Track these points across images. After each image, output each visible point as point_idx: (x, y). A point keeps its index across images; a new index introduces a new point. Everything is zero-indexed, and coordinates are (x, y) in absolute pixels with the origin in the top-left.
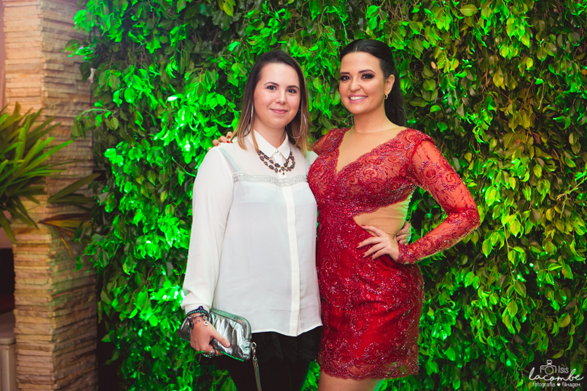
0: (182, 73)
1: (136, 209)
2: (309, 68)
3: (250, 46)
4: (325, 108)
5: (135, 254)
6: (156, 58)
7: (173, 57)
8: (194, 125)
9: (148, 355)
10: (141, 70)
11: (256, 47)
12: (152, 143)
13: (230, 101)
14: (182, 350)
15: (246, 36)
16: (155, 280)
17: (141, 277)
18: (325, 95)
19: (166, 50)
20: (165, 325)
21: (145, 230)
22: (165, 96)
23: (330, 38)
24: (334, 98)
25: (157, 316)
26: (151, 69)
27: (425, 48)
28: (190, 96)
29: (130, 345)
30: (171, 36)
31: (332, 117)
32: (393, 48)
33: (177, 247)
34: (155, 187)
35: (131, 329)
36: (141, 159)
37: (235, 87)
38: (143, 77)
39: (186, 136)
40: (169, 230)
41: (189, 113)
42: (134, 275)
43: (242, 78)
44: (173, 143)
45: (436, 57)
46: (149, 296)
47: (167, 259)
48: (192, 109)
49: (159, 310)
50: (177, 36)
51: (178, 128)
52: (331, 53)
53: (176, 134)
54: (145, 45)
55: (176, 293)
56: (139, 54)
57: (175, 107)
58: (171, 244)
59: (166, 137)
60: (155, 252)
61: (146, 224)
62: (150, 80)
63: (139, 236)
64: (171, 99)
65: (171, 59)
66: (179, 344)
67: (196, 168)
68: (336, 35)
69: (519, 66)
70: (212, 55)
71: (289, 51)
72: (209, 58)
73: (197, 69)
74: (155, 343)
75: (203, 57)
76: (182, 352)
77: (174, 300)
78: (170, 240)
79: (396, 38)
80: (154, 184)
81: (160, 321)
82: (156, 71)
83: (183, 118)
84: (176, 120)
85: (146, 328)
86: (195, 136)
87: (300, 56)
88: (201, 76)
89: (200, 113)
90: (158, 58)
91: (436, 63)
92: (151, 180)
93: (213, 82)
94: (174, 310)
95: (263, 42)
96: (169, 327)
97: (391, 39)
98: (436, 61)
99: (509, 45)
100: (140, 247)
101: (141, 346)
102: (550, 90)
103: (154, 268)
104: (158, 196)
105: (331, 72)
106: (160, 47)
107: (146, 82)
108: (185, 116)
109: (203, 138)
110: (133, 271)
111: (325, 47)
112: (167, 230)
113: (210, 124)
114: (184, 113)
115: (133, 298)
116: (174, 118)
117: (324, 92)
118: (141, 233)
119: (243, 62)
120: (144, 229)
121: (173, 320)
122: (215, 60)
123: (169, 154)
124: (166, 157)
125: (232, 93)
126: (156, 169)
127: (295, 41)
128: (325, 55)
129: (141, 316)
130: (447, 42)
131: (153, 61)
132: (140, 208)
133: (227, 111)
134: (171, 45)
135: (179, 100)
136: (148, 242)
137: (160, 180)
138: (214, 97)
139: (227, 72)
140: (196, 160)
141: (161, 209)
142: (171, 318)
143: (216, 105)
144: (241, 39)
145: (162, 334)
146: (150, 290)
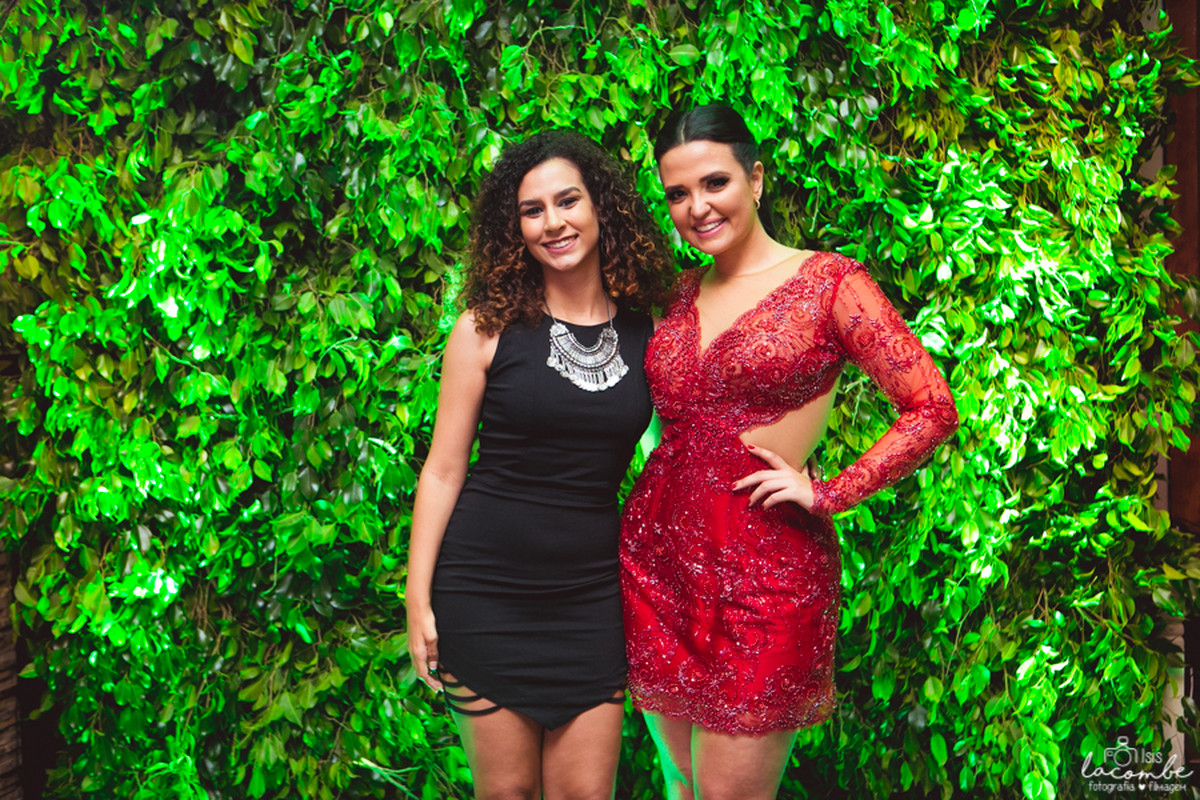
0: (158, 171)
1: (77, 427)
2: (398, 160)
3: (287, 121)
4: (429, 232)
5: (77, 511)
6: (109, 144)
7: (140, 141)
8: (183, 269)
9: (108, 699)
10: (80, 167)
11: (298, 122)
12: (105, 304)
13: (252, 222)
14: (172, 687)
15: (277, 101)
16: (118, 561)
17: (92, 555)
18: (430, 209)
19: (128, 128)
20: (140, 643)
21: (95, 467)
22: (127, 215)
23: (435, 105)
24: (446, 214)
25: (124, 627)
26: (100, 162)
27: (608, 124)
28: (173, 213)
29: (75, 681)
30: (133, 102)
31: (443, 250)
32: (551, 123)
33: (158, 497)
34: (113, 385)
35: (75, 651)
36: (85, 334)
37: (260, 196)
38: (85, 179)
39: (169, 289)
40: (142, 468)
41: (174, 247)
42: (78, 551)
43: (274, 179)
44: (145, 305)
45: (628, 139)
46: (108, 591)
47: (139, 520)
48: (179, 239)
49: (127, 615)
50: (146, 102)
51: (152, 274)
52: (438, 133)
53: (151, 286)
54: (87, 119)
55: (158, 584)
56: (75, 136)
57: (148, 237)
58: (144, 492)
59: (129, 291)
60: (116, 508)
61: (99, 456)
62: (97, 185)
63: (85, 478)
64: (140, 220)
65: (136, 144)
66: (168, 677)
67: (190, 348)
68: (448, 99)
69: (775, 156)
70: (216, 137)
71: (360, 130)
72: (209, 143)
73: (187, 163)
74: (122, 675)
75: (200, 141)
76: (173, 691)
77: (156, 596)
78: (143, 484)
79: (556, 104)
80: (111, 380)
81: (129, 636)
82: (110, 168)
83: (161, 256)
84: (150, 259)
85: (104, 650)
86: (187, 289)
87: (380, 138)
88: (193, 176)
89: (195, 246)
90: (113, 143)
91: (628, 150)
92: (105, 374)
93: (218, 186)
94: (155, 613)
95: (312, 113)
96: (147, 645)
97: (547, 106)
98: (628, 147)
99: (756, 117)
100: (88, 500)
101: (96, 682)
102: (829, 199)
103: (116, 537)
104: (120, 403)
105: (439, 168)
106: (116, 122)
107: (91, 188)
108: (166, 251)
109: (201, 293)
110: (74, 545)
111: (427, 121)
112: (137, 465)
113: (214, 266)
114: (163, 245)
115: (77, 594)
116: (144, 256)
117: (427, 202)
118: (87, 473)
119: (273, 150)
120: (93, 465)
121: (155, 633)
122: (220, 147)
123: (139, 324)
124: (134, 329)
125: (255, 206)
126: (114, 352)
127: (371, 110)
128: (427, 137)
129: (94, 629)
130: (647, 112)
131: (102, 149)
132: (85, 426)
133: (247, 241)
134: (135, 120)
135: (154, 221)
136: (102, 489)
137: (121, 373)
138: (220, 214)
139: (244, 168)
140: (190, 333)
141: (125, 426)
142: (151, 629)
143: (225, 230)
144: (270, 108)
145: (133, 659)
146: (109, 579)
